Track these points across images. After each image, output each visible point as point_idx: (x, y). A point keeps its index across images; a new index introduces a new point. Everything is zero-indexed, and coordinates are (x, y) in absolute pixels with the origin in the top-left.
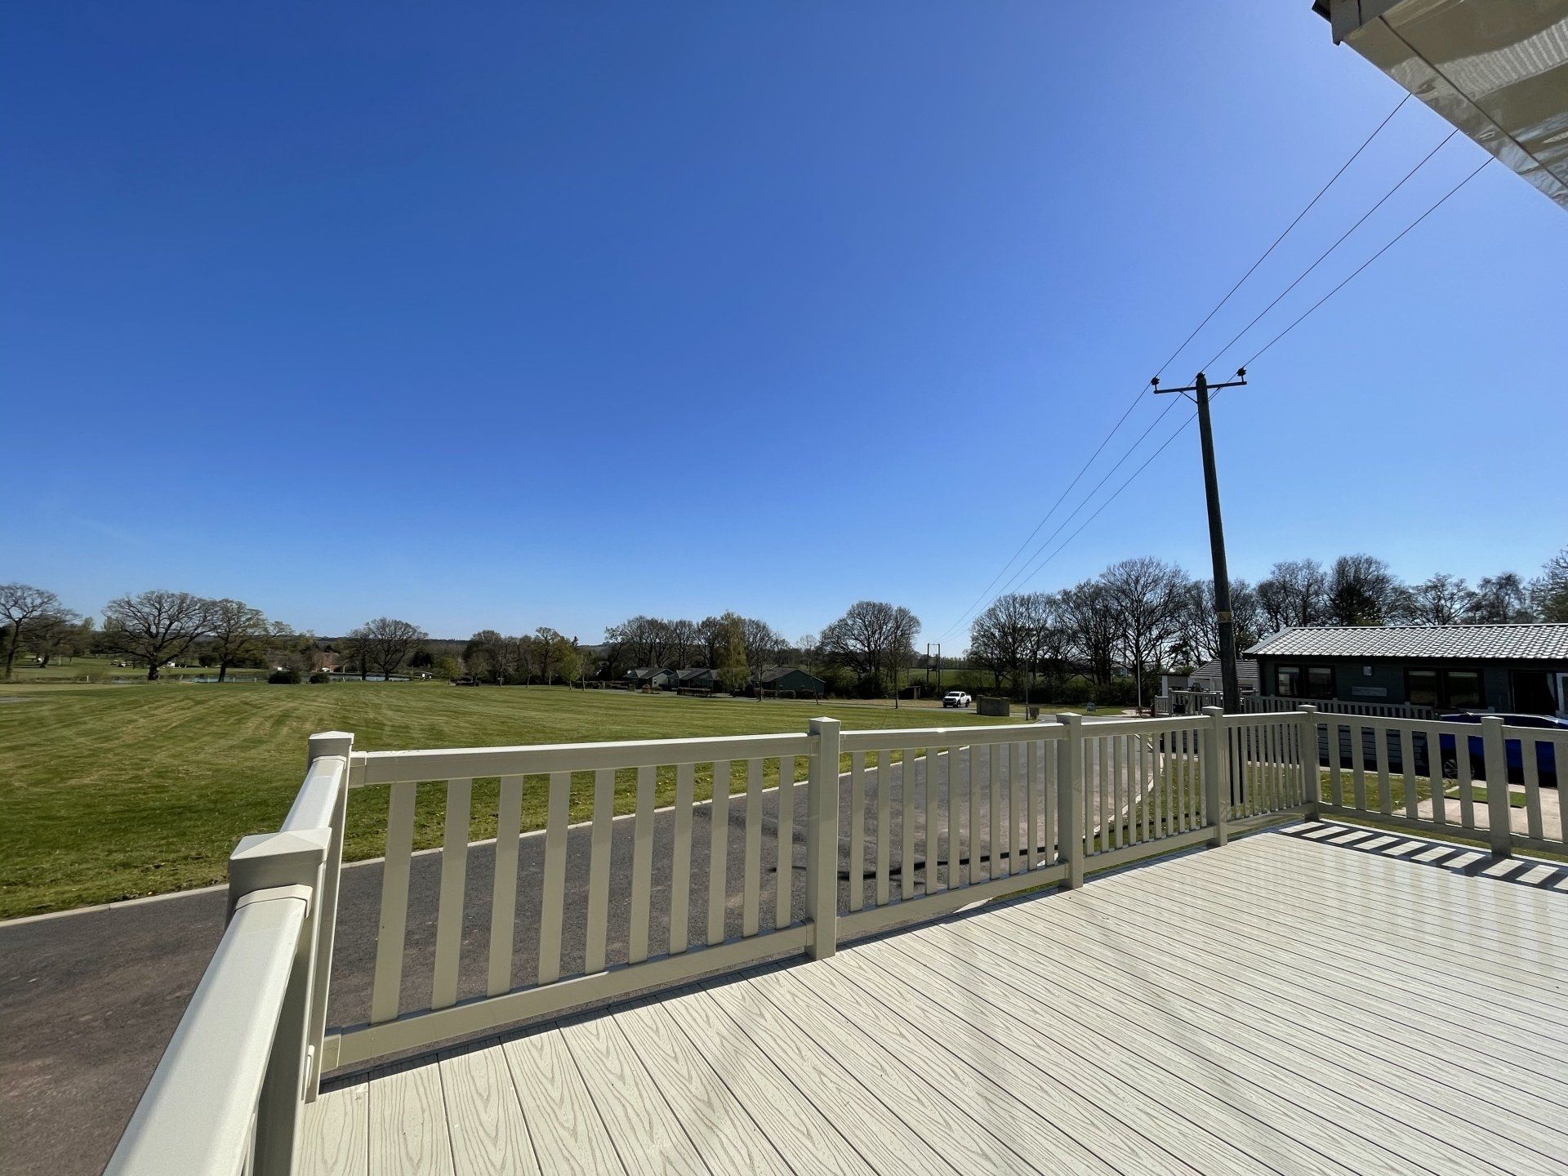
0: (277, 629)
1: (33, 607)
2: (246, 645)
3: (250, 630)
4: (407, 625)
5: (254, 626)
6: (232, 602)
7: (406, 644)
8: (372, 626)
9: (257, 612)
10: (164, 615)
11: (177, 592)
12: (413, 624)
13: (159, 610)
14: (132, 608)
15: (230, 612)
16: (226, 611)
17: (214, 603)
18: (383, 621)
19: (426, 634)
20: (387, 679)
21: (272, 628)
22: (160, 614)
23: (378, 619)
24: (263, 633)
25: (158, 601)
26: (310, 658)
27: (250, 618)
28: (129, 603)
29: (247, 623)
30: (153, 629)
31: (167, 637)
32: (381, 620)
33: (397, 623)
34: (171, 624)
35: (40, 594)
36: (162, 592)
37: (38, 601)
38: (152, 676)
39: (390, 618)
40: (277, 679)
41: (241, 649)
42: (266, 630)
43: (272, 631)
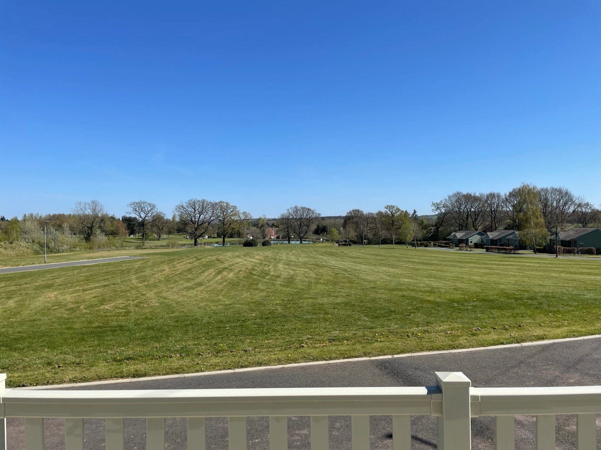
0: (245, 216)
1: (148, 211)
2: (232, 226)
3: (233, 218)
4: (309, 210)
5: (235, 215)
6: (223, 202)
7: (310, 221)
8: (290, 211)
9: (235, 207)
10: (197, 212)
11: (200, 199)
12: (312, 208)
13: (195, 209)
14: (184, 209)
15: (223, 207)
16: (222, 207)
17: (216, 204)
18: (296, 207)
19: (319, 214)
20: (301, 243)
21: (242, 216)
22: (195, 211)
23: (293, 207)
24: (238, 219)
25: (193, 204)
26: (263, 231)
27: (232, 211)
28: (182, 206)
29: (231, 213)
30: (193, 219)
31: (199, 223)
32: (295, 207)
33: (303, 208)
34: (200, 216)
35: (150, 205)
36: (194, 200)
37: (149, 209)
38: (196, 244)
39: (299, 206)
40: (248, 244)
41: (230, 228)
42: (239, 217)
43: (243, 217)
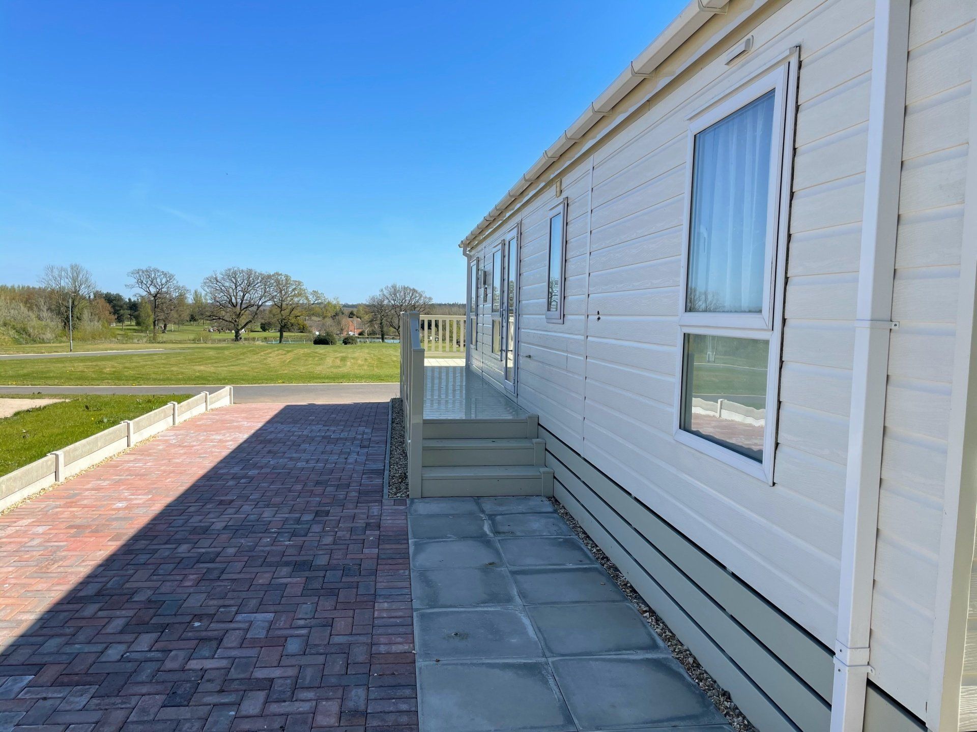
0: (315, 298)
1: (162, 285)
2: (295, 312)
3: (296, 299)
4: (414, 291)
5: (300, 295)
6: (281, 274)
7: (415, 308)
8: (385, 292)
9: (300, 283)
10: (239, 288)
11: (245, 269)
12: (419, 289)
13: (236, 284)
14: (218, 283)
15: (280, 283)
16: (278, 282)
17: (269, 277)
18: (394, 287)
19: (430, 299)
21: (311, 297)
22: (236, 287)
23: (390, 286)
24: (305, 302)
25: (232, 275)
26: (339, 323)
27: (295, 289)
28: (216, 279)
29: (293, 293)
30: (234, 301)
31: (244, 306)
32: (393, 287)
33: (405, 288)
34: (244, 296)
35: (165, 275)
36: (236, 269)
37: (164, 281)
38: (237, 338)
39: (399, 285)
40: (320, 341)
41: (292, 315)
42: (307, 298)
43: (312, 299)
